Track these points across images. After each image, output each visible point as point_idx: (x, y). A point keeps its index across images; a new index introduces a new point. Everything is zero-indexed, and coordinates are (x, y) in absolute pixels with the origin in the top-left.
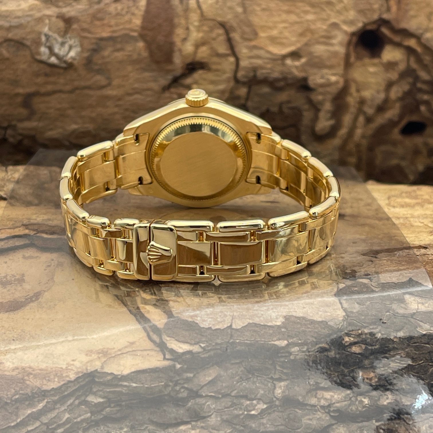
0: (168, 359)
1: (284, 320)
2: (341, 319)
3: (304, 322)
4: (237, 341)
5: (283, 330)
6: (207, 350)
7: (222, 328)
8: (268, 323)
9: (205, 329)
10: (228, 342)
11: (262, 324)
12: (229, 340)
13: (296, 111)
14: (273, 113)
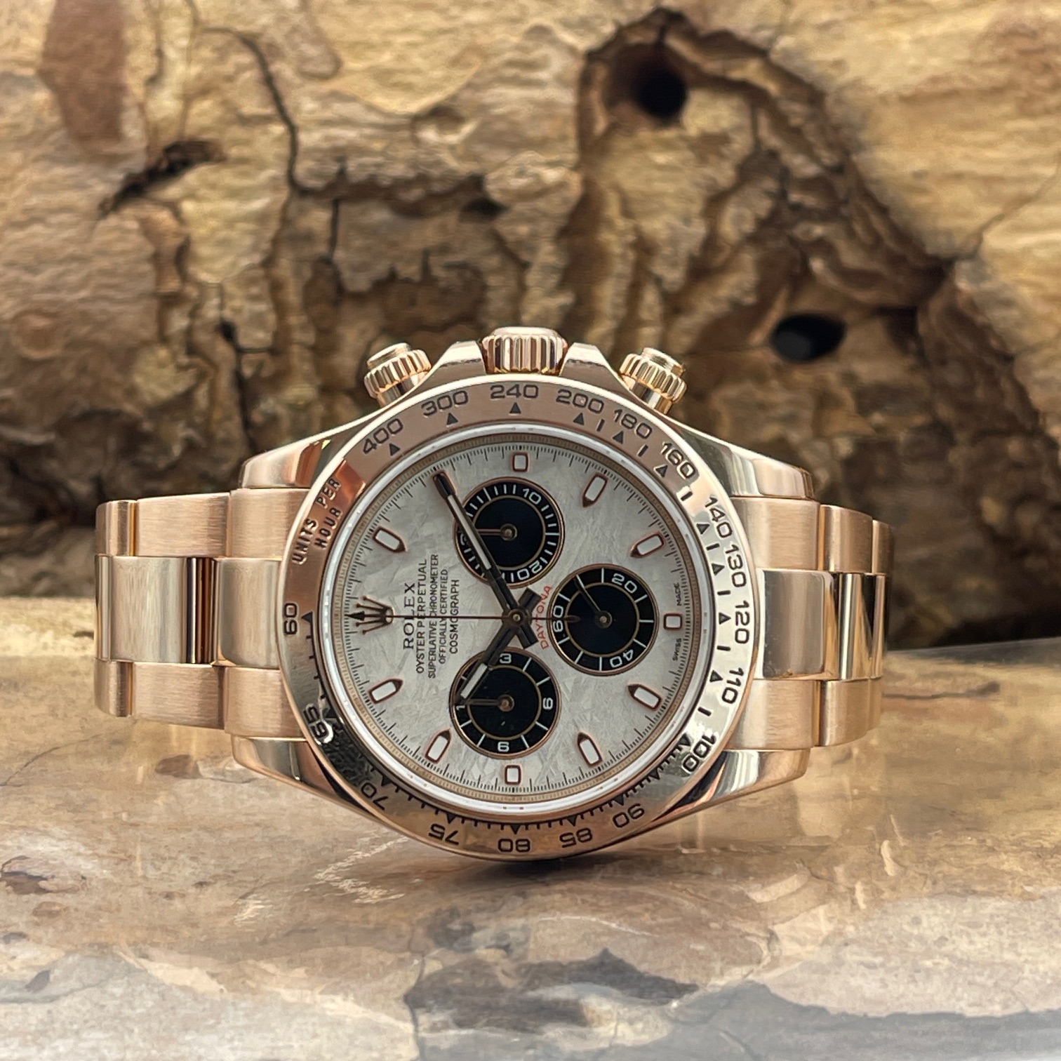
13: (468, 274)
14: (407, 281)
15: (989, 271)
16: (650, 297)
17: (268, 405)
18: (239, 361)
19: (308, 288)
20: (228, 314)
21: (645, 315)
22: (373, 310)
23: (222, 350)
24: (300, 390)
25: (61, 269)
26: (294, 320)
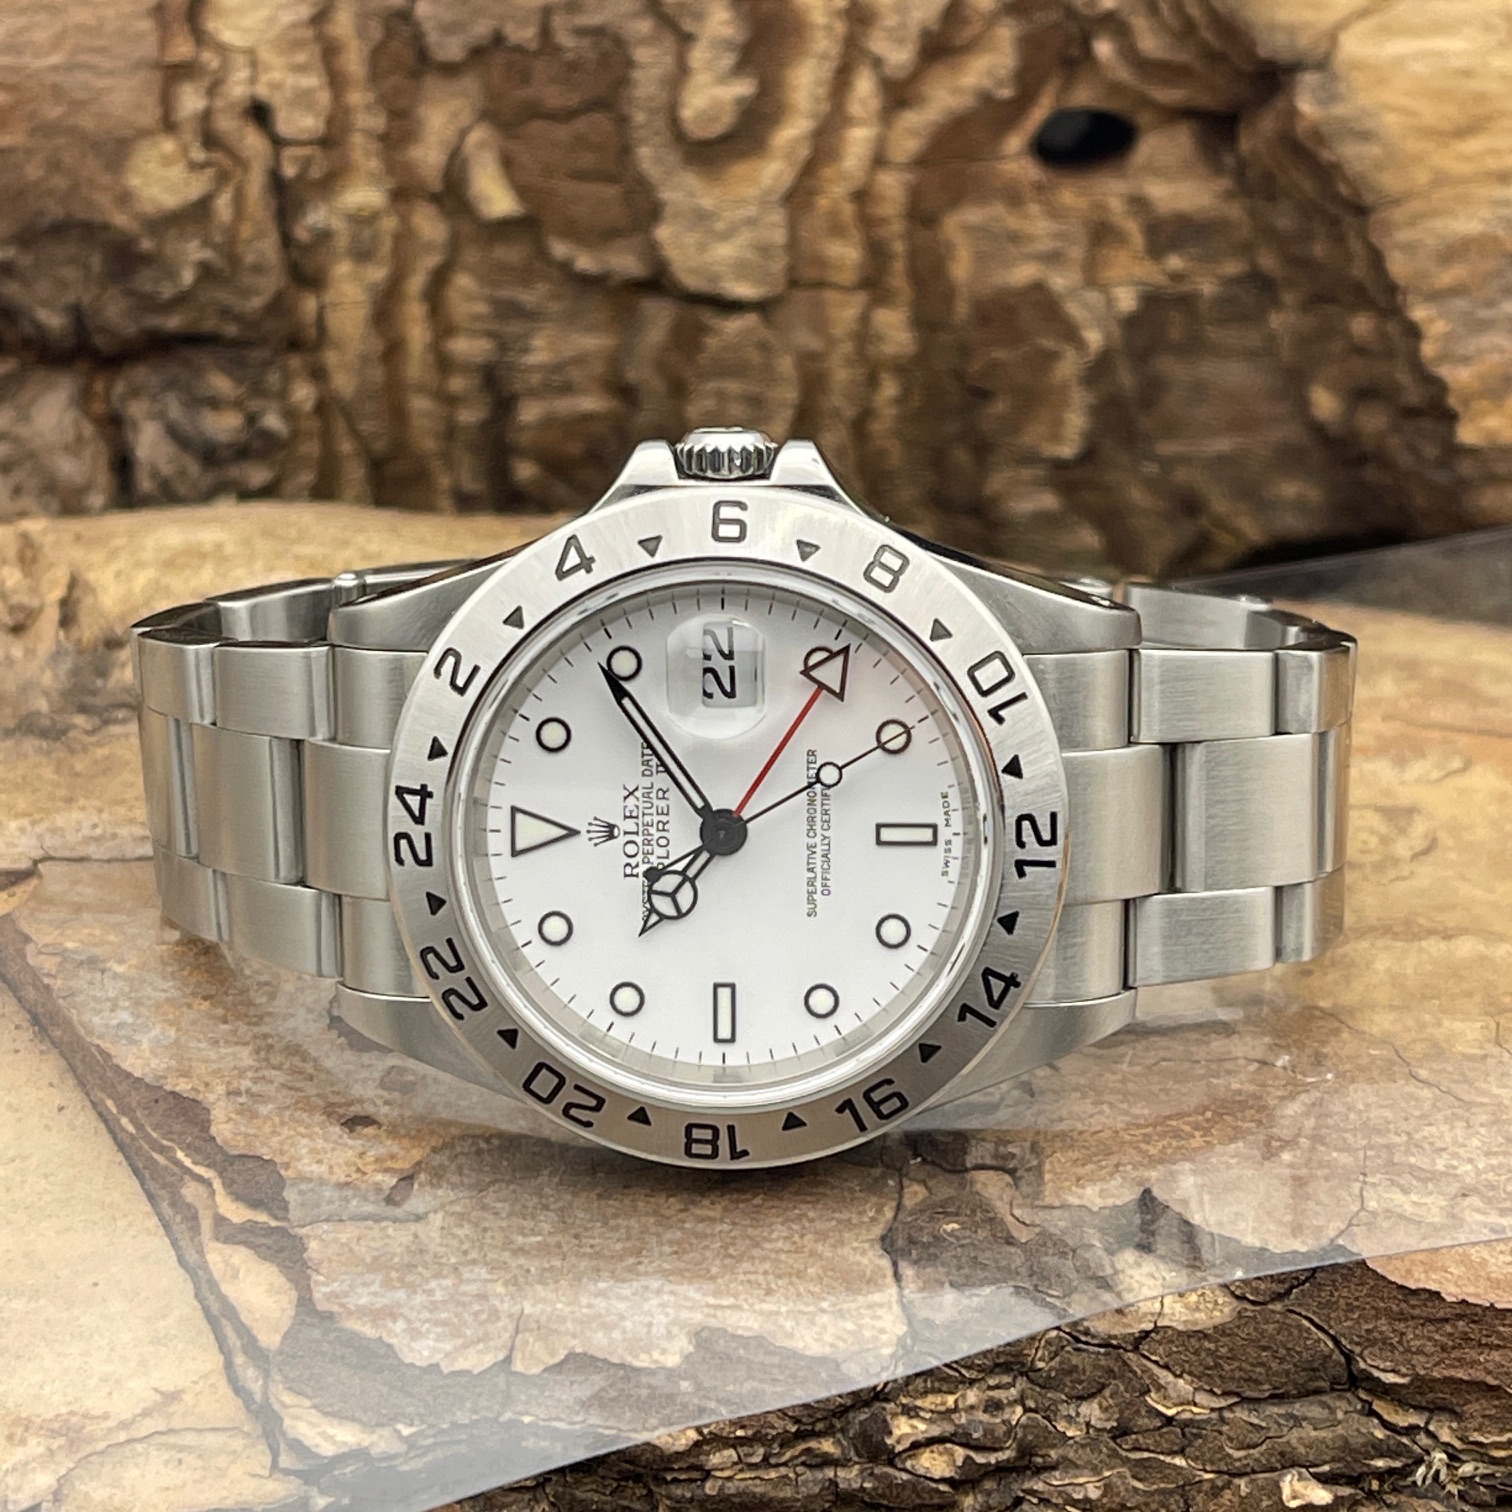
0: (287, 1472)
1: (691, 1349)
2: (886, 1351)
3: (760, 1357)
4: (527, 1419)
5: (685, 1385)
6: (421, 1447)
7: (476, 1372)
8: (636, 1357)
9: (417, 1372)
10: (496, 1419)
11: (616, 1360)
12: (500, 1414)
13: (607, 44)
14: (518, 49)
15: (1342, 88)
16: (864, 86)
17: (317, 217)
18: (277, 156)
19: (376, 55)
20: (262, 91)
21: (855, 109)
22: (470, 84)
23: (253, 142)
24: (363, 195)
25: (22, 21)
26: (357, 97)
